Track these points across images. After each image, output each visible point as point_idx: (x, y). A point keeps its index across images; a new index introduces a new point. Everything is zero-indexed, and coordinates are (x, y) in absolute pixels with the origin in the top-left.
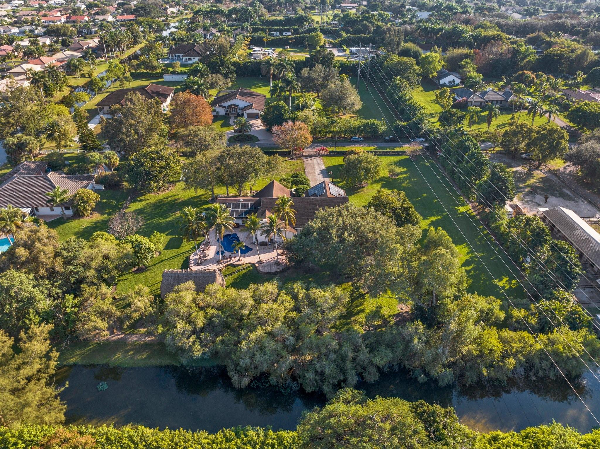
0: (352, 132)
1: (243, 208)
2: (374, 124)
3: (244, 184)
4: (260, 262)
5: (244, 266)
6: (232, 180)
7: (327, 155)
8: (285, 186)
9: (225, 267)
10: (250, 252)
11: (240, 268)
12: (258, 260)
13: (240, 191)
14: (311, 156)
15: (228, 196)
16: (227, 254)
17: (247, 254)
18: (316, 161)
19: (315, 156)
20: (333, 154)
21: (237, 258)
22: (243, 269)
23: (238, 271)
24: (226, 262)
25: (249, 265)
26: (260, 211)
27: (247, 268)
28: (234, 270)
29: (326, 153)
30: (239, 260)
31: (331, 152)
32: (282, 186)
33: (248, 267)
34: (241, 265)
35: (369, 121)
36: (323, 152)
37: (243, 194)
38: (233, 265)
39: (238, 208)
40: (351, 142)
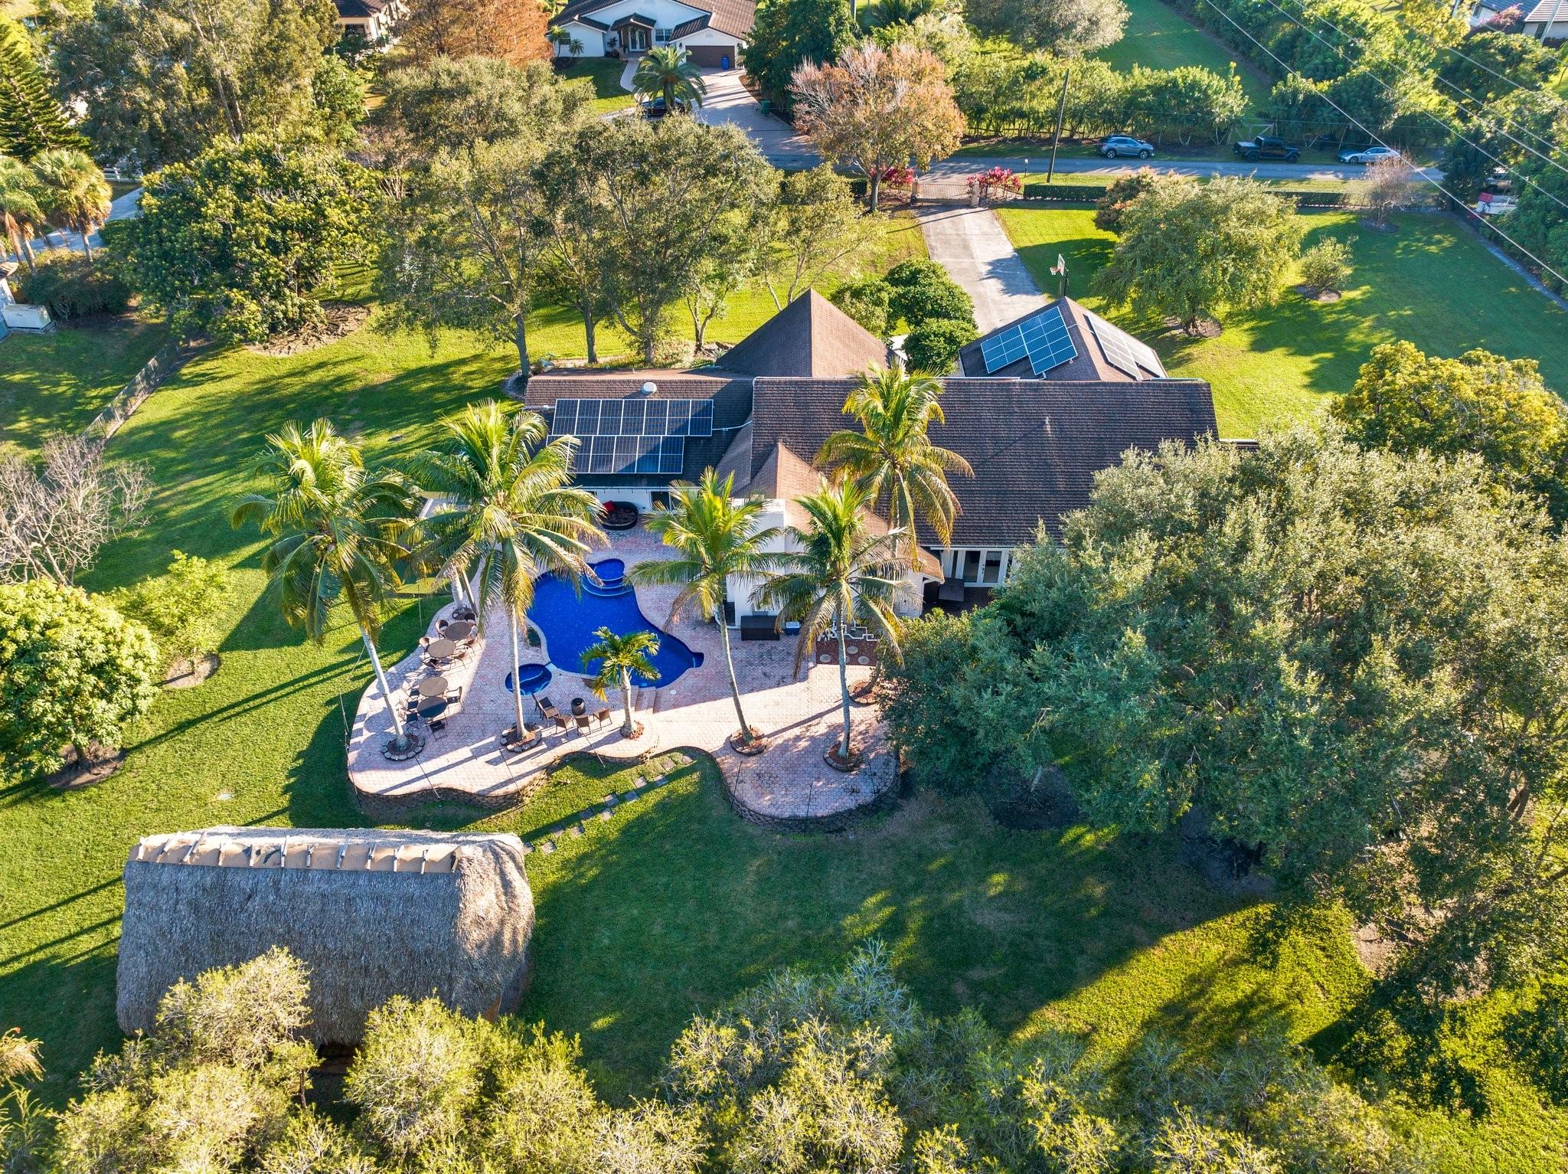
0: (1108, 117)
1: (655, 426)
2: (1194, 86)
3: (666, 311)
4: (745, 742)
5: (657, 769)
6: (611, 290)
7: (1014, 204)
8: (864, 321)
9: (550, 769)
10: (690, 678)
11: (632, 780)
12: (734, 729)
13: (646, 342)
14: (947, 205)
15: (593, 367)
16: (564, 684)
17: (671, 691)
18: (975, 223)
19: (966, 204)
20: (1038, 198)
21: (617, 718)
22: (650, 786)
23: (621, 798)
24: (554, 742)
25: (686, 761)
26: (744, 447)
27: (670, 778)
28: (598, 790)
29: (1011, 196)
30: (625, 733)
31: (1030, 190)
32: (853, 323)
33: (678, 774)
34: (638, 760)
35: (1176, 73)
36: (997, 192)
37: (658, 355)
38: (589, 764)
39: (633, 426)
40: (1104, 156)
